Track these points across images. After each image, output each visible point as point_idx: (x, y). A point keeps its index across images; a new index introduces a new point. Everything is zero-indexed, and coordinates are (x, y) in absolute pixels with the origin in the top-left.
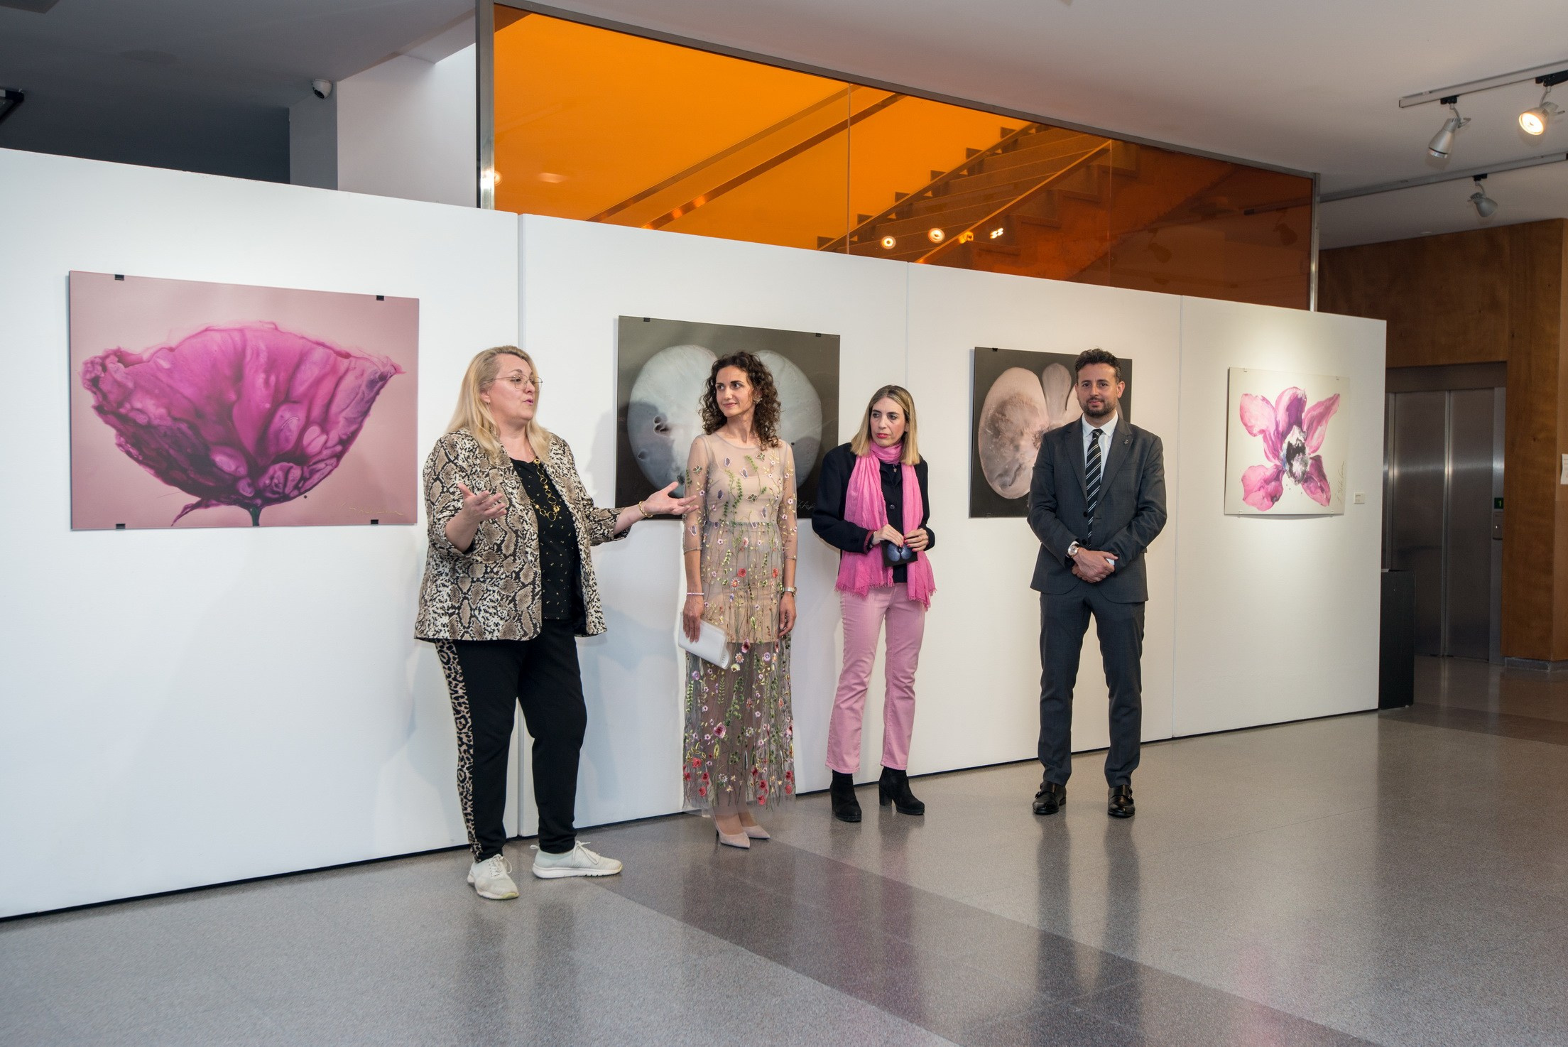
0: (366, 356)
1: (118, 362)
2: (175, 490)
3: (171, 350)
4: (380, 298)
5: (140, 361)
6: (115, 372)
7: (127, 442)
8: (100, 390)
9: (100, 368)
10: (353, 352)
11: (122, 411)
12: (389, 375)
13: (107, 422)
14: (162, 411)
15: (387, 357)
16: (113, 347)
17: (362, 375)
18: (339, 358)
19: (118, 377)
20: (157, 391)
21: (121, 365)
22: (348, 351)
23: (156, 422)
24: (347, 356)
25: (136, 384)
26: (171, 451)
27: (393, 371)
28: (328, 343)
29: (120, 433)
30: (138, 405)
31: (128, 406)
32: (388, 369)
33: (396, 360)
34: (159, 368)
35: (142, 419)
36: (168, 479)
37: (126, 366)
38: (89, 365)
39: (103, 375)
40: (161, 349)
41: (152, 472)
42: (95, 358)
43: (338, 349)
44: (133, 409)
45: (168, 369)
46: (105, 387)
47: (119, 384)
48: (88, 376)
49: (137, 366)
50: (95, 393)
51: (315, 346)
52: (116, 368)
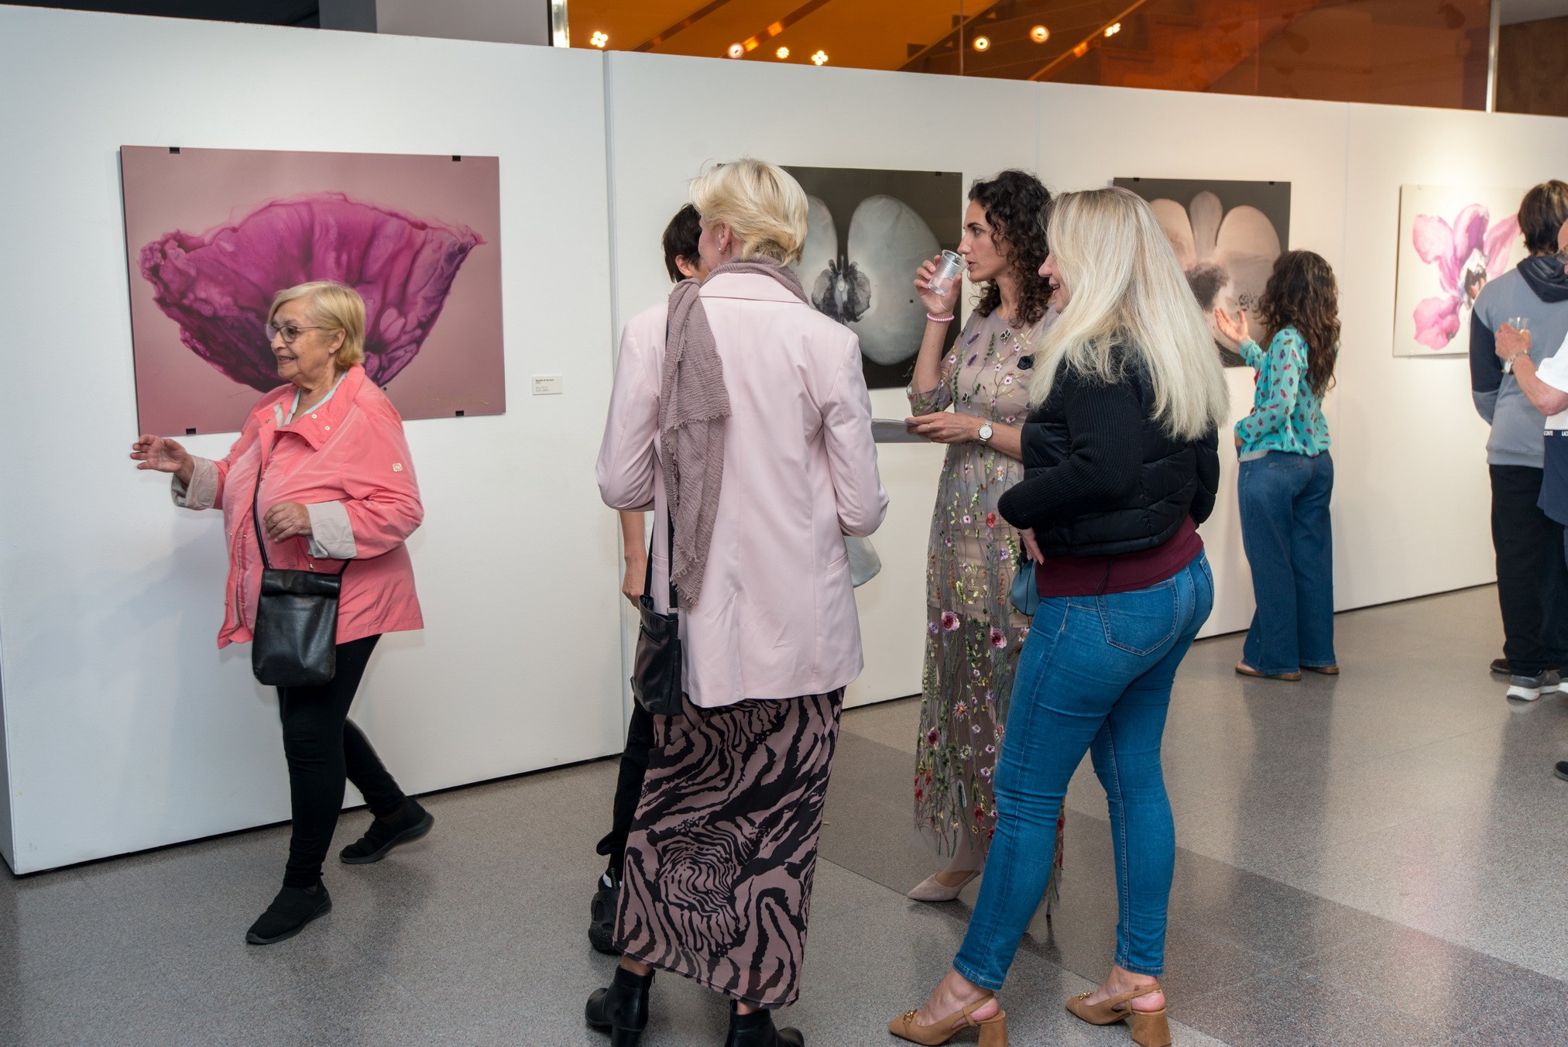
0: (443, 226)
1: (179, 246)
2: (247, 388)
3: (234, 230)
4: (456, 158)
5: (202, 245)
6: (176, 259)
7: (192, 337)
8: (160, 279)
9: (159, 255)
10: (430, 222)
11: (186, 302)
12: (469, 246)
13: (170, 315)
14: (228, 300)
15: (466, 226)
16: (172, 230)
17: (440, 248)
18: (415, 230)
19: (180, 264)
20: (221, 278)
21: (181, 251)
22: (423, 221)
23: (222, 313)
24: (423, 227)
25: (199, 271)
26: (240, 345)
27: (473, 241)
28: (402, 214)
29: (185, 327)
30: (202, 295)
31: (191, 296)
32: (468, 239)
33: (476, 229)
34: (223, 252)
35: (207, 310)
36: (239, 378)
37: (187, 251)
38: (148, 252)
39: (163, 263)
40: (223, 230)
41: (221, 369)
42: (154, 243)
43: (413, 219)
44: (197, 299)
45: (232, 253)
46: (167, 275)
47: (178, 270)
48: (147, 265)
49: (199, 250)
50: (155, 283)
51: (388, 217)
52: (172, 250)
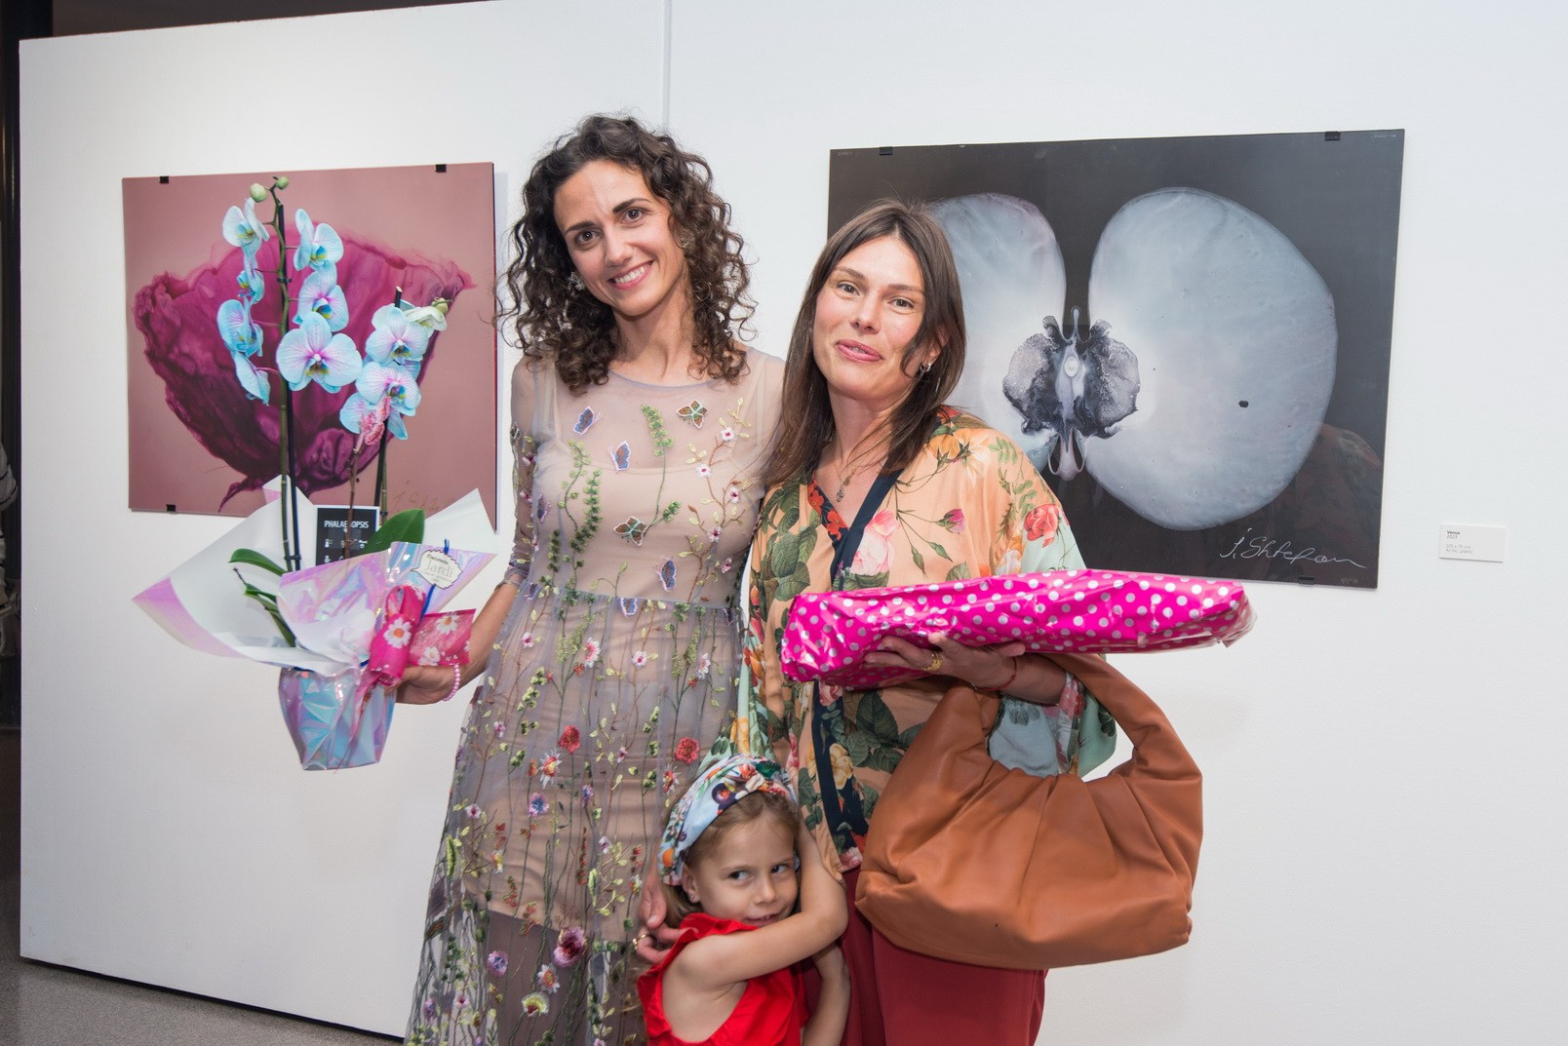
0: (425, 263)
1: (167, 292)
2: (222, 463)
3: (214, 272)
4: (441, 168)
5: (185, 290)
6: (164, 306)
7: (176, 398)
8: (150, 329)
9: (150, 301)
10: (411, 259)
11: (172, 356)
12: (455, 291)
13: (158, 372)
14: (209, 355)
15: (452, 263)
16: (161, 273)
17: (421, 293)
18: (393, 269)
19: (167, 312)
20: (202, 329)
21: (168, 296)
22: (402, 256)
23: (203, 371)
24: (400, 264)
25: (183, 321)
26: (218, 410)
27: (460, 284)
28: (378, 247)
29: (170, 387)
30: (186, 349)
31: (176, 350)
32: (454, 280)
33: (465, 267)
34: (204, 297)
35: (189, 367)
36: (216, 450)
37: (173, 298)
38: (141, 298)
39: (153, 311)
40: (205, 271)
41: (200, 438)
42: (146, 288)
43: (390, 254)
44: (182, 354)
45: (213, 299)
46: (156, 326)
47: (167, 321)
48: (140, 314)
49: (183, 296)
50: (146, 334)
51: (364, 252)
52: (163, 297)
